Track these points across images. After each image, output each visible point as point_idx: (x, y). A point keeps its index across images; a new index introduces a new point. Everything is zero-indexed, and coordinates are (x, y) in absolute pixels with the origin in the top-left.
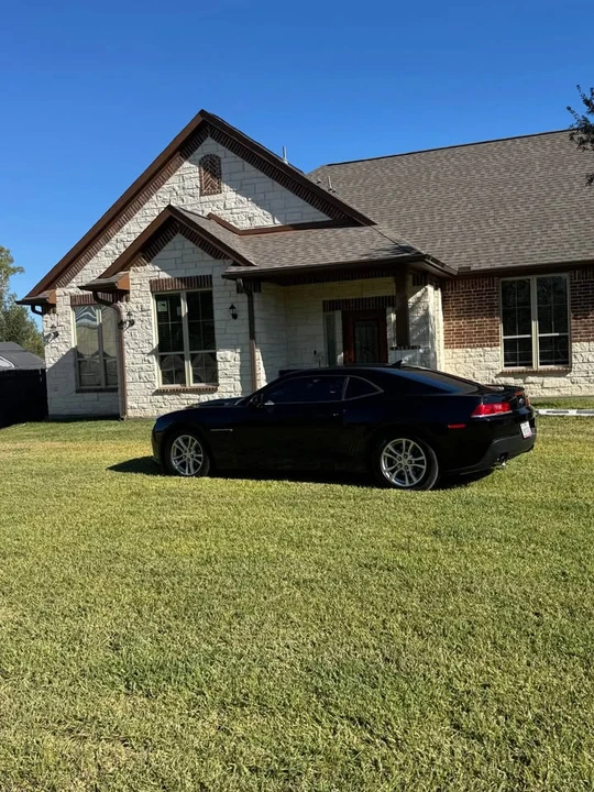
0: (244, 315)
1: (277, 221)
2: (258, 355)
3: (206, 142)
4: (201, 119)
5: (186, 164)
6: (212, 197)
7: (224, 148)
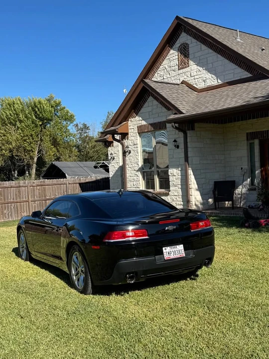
0: (182, 146)
1: (219, 81)
2: (190, 172)
3: (181, 36)
4: (176, 22)
5: (172, 51)
6: (184, 70)
7: (191, 38)
